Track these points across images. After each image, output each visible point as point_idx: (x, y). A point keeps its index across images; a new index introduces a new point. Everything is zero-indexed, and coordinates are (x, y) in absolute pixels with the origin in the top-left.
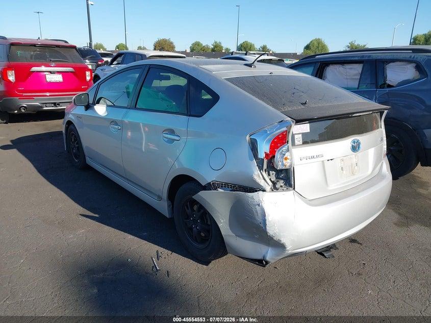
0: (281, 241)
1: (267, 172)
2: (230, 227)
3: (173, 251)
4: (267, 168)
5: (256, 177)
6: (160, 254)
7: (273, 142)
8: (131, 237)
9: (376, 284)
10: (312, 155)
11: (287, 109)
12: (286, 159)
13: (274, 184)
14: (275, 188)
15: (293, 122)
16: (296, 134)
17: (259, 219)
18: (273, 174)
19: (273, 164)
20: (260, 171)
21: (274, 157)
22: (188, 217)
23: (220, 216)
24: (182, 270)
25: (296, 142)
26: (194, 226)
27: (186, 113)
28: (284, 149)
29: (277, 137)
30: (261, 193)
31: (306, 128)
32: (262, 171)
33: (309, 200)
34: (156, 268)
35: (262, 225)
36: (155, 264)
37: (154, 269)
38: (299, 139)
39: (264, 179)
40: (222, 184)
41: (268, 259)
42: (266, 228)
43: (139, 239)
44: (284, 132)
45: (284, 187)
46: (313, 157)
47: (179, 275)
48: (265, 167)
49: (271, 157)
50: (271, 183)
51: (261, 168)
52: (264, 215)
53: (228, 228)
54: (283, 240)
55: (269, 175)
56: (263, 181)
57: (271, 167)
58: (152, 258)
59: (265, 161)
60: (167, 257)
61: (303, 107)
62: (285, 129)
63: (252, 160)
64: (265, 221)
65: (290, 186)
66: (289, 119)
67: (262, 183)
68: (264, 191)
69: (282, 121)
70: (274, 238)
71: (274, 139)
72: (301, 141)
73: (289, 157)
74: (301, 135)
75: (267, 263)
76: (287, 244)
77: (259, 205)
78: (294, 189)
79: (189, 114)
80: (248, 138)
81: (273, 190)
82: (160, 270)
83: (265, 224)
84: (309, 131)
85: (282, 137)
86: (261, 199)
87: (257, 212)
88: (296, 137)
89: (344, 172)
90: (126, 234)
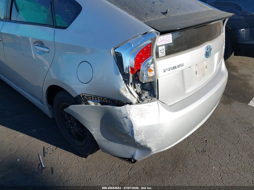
0: (147, 146)
1: (133, 85)
2: (102, 134)
3: (57, 146)
4: (133, 81)
5: (122, 91)
6: (46, 150)
7: (138, 55)
8: (21, 135)
9: (217, 159)
10: (174, 66)
11: (150, 19)
12: (151, 70)
13: (140, 95)
14: (140, 100)
15: (157, 34)
16: (160, 46)
17: (127, 129)
18: (138, 86)
19: (138, 78)
20: (126, 85)
21: (139, 70)
22: (66, 120)
23: (91, 125)
24: (65, 165)
25: (160, 54)
26: (71, 127)
27: (52, 24)
28: (149, 62)
29: (142, 51)
30: (128, 106)
31: (168, 39)
32: (128, 85)
33: (169, 106)
34: (42, 165)
35: (130, 134)
36: (41, 162)
37: (40, 166)
38: (162, 51)
39: (131, 92)
40: (91, 97)
41: (136, 158)
42: (133, 137)
43: (29, 137)
44: (149, 45)
45: (149, 98)
46: (175, 68)
47: (62, 171)
48: (131, 80)
49: (136, 71)
50: (136, 96)
51: (127, 82)
52: (132, 127)
53: (100, 134)
54: (149, 145)
55: (135, 87)
56: (129, 94)
57: (136, 80)
58: (39, 155)
59: (131, 76)
60: (52, 152)
61: (164, 16)
62: (149, 42)
63: (118, 75)
64: (132, 131)
65: (155, 96)
66: (153, 30)
67: (128, 96)
68: (131, 104)
69: (146, 33)
70: (141, 144)
71: (139, 53)
72: (164, 53)
73: (152, 69)
74: (164, 47)
75: (135, 161)
76: (152, 148)
77: (126, 118)
78: (158, 98)
79: (55, 25)
80: (112, 51)
81: (139, 102)
82: (45, 168)
83: (133, 134)
84: (171, 42)
85: (146, 50)
86: (128, 112)
87: (125, 124)
88: (160, 48)
89: (198, 75)
90: (18, 132)
